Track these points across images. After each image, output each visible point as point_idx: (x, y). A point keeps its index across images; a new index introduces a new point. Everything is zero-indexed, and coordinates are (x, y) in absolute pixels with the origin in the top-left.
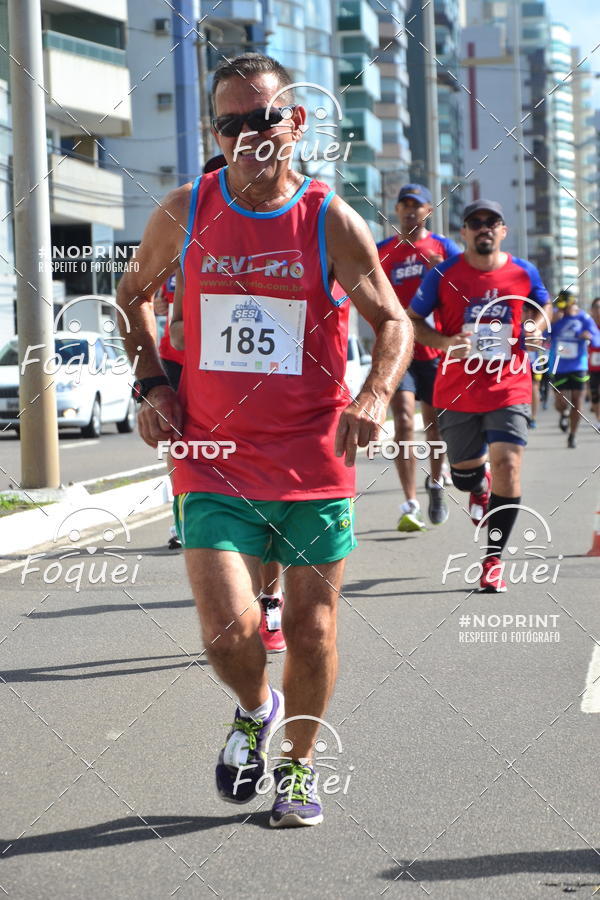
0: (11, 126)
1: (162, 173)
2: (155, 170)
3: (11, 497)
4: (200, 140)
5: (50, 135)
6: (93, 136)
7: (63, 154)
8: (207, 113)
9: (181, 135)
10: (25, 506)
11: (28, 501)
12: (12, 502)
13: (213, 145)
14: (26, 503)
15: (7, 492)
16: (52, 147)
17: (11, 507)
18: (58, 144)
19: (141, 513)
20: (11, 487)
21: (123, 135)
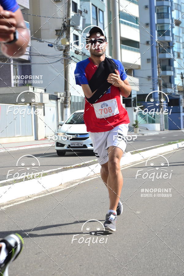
2: (147, 77)
6: (132, 69)
8: (159, 63)
9: (153, 69)
21: (139, 69)
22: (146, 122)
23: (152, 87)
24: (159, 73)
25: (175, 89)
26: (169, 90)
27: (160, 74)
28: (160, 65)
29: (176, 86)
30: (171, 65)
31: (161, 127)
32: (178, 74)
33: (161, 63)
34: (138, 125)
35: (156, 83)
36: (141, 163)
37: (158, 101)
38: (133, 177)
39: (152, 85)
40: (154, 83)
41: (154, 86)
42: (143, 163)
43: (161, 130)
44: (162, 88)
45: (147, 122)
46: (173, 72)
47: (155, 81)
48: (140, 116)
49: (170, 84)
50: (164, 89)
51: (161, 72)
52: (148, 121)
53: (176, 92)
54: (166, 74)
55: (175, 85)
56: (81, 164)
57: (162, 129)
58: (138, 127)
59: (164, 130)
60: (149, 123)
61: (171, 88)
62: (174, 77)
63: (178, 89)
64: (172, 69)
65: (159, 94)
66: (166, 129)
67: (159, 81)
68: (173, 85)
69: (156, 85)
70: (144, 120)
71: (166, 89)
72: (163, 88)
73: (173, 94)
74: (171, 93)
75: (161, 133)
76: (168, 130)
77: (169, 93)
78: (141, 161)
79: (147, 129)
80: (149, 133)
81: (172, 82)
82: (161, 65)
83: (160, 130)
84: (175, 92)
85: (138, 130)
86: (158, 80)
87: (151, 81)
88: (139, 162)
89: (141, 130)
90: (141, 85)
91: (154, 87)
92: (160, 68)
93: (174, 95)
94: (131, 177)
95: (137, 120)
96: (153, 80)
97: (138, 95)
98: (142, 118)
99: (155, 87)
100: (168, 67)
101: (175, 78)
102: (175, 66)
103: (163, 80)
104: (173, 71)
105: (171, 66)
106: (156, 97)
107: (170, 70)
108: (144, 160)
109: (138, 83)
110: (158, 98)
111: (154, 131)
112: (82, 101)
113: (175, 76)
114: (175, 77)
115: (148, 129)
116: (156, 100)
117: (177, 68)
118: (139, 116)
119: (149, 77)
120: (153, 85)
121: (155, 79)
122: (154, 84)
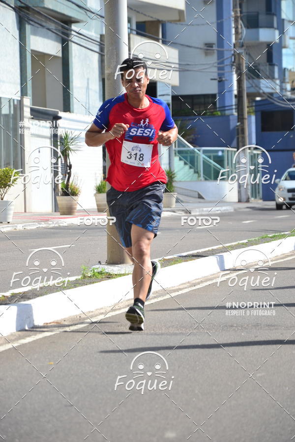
0: (103, 15)
1: (206, 48)
2: (202, 46)
3: (100, 270)
4: (233, 25)
5: (129, 21)
6: (158, 22)
7: (138, 34)
8: (238, 6)
9: (219, 21)
10: (109, 276)
11: (111, 272)
12: (101, 273)
13: (241, 28)
14: (110, 275)
15: (97, 266)
16: (130, 29)
17: (100, 276)
18: (134, 27)
19: (189, 282)
20: (100, 262)
21: (180, 20)
22: (196, 175)
23: (215, 76)
24: (237, 33)
25: (283, 81)
26: (266, 86)
27: (240, 36)
28: (241, 12)
29: (287, 74)
30: (273, 11)
31: (239, 192)
32: (291, 38)
33: (244, 5)
34: (174, 184)
35: (227, 62)
36: (180, 292)
37: (232, 115)
38: (156, 334)
39: (215, 70)
40: (222, 63)
41: (222, 72)
42: (186, 293)
43: (240, 201)
44: (245, 77)
45: (199, 176)
46: (277, 32)
47: (225, 57)
48: (180, 159)
49: (268, 68)
50: (250, 81)
51: (244, 31)
52: (204, 174)
53: (286, 90)
54: (258, 38)
55: (283, 71)
56: (8, 294)
57: (244, 197)
58: (173, 191)
59: (248, 201)
60: (206, 179)
61: (271, 77)
62: (281, 46)
63: (293, 82)
64: (275, 25)
65: (236, 96)
66: (256, 197)
67: (237, 56)
68: (276, 69)
69: (227, 69)
70: (192, 170)
71: (256, 81)
72: (249, 78)
73: (275, 96)
74: (272, 94)
75: (240, 208)
76: (261, 201)
77: (264, 93)
78: (181, 289)
79: (200, 197)
80: (205, 209)
81: (275, 61)
82: (244, 10)
83: (237, 200)
84: (282, 89)
85: (174, 200)
86: (233, 55)
87: (213, 59)
88: (175, 291)
89: (181, 198)
90: (183, 69)
91: (223, 74)
92: (242, 19)
93: (281, 98)
94: (152, 334)
95: (172, 170)
96: (221, 55)
97: (174, 98)
98: (185, 164)
99: (226, 75)
100: (262, 18)
101: (284, 51)
102: (284, 16)
103: (249, 54)
104: (277, 29)
105: (274, 14)
106: (227, 104)
107: (270, 26)
108: (190, 286)
109: (177, 61)
110: (234, 107)
111: (221, 202)
112: (12, 112)
113: (283, 45)
114: (285, 47)
115: (203, 196)
116: (227, 113)
117: (290, 22)
118: (176, 159)
119: (209, 45)
120: (219, 69)
121: (225, 52)
122: (221, 65)
